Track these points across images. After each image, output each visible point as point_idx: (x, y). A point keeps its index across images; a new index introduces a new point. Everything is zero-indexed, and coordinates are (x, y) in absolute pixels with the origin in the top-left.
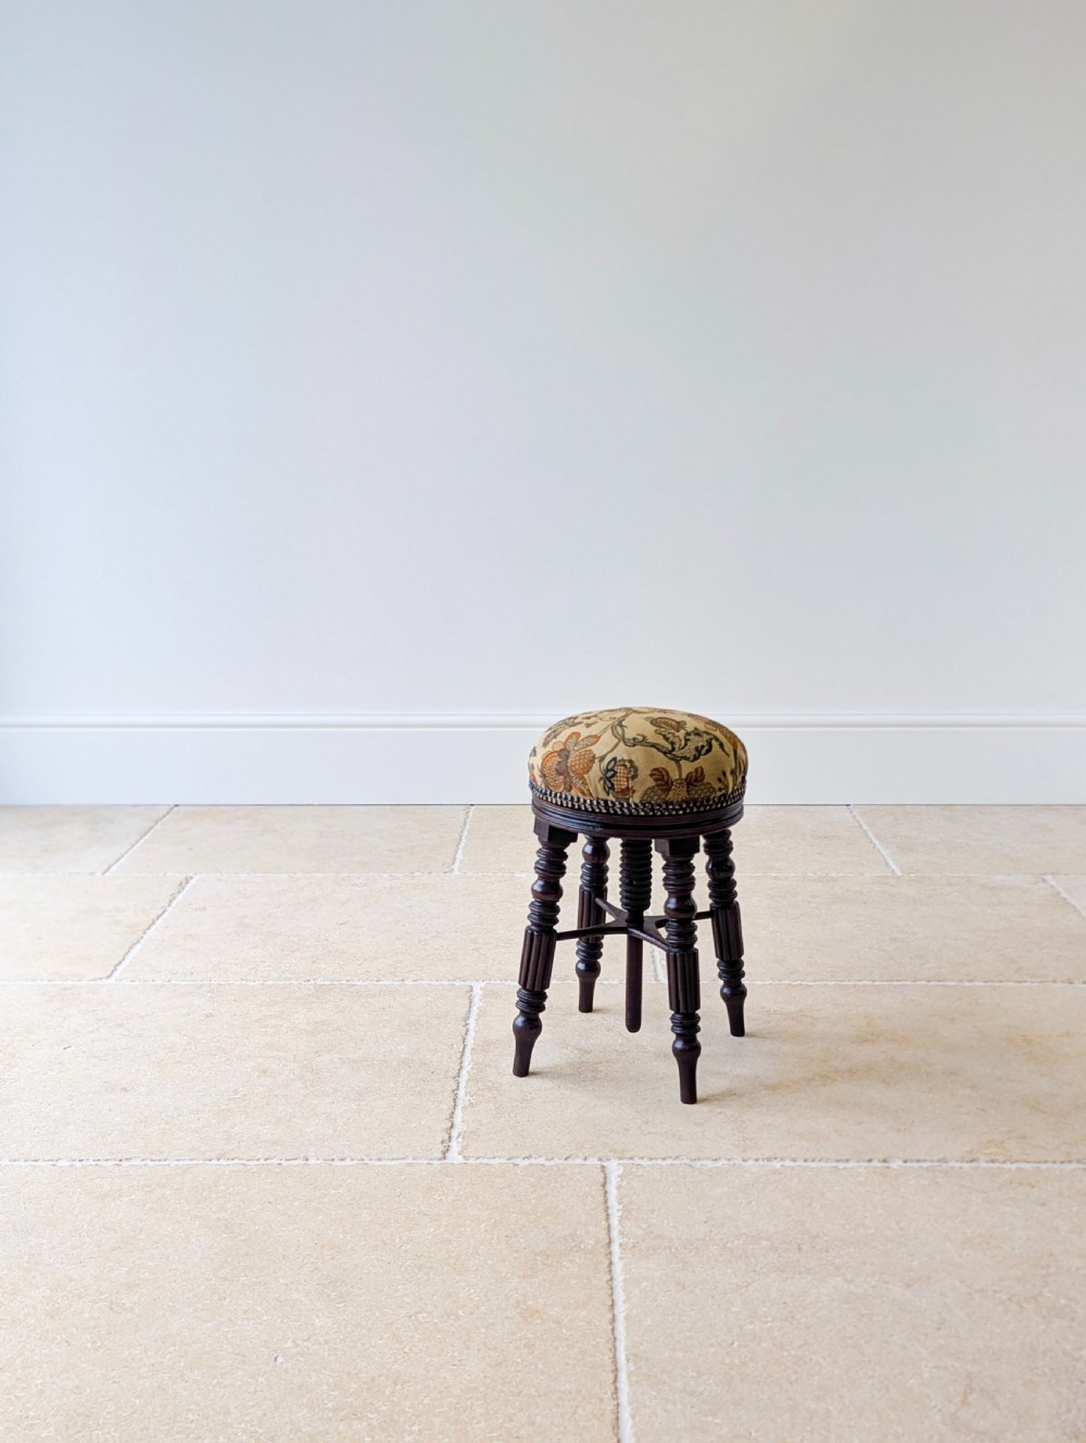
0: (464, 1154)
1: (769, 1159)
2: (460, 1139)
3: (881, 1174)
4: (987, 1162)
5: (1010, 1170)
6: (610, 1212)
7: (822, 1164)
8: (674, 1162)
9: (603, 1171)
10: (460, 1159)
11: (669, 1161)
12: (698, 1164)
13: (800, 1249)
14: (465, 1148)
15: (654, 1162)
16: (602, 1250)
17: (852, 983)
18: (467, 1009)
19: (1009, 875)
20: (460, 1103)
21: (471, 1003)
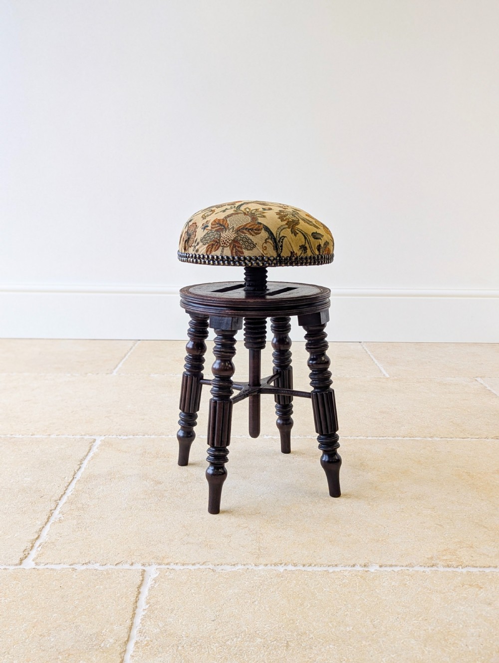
0: (37, 561)
1: (275, 565)
2: (39, 549)
3: (362, 577)
4: (444, 567)
5: (462, 573)
6: (137, 611)
7: (316, 569)
8: (201, 567)
9: (142, 575)
10: (33, 565)
11: (197, 566)
12: (220, 568)
13: (287, 646)
14: (39, 556)
15: (185, 567)
16: (119, 648)
17: (352, 438)
18: (85, 453)
19: (454, 377)
20: (52, 520)
21: (90, 450)
